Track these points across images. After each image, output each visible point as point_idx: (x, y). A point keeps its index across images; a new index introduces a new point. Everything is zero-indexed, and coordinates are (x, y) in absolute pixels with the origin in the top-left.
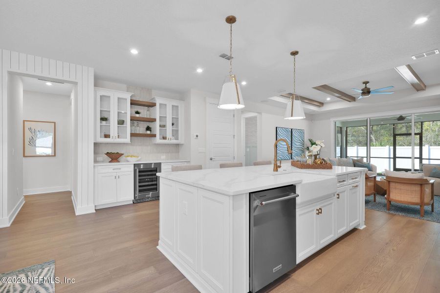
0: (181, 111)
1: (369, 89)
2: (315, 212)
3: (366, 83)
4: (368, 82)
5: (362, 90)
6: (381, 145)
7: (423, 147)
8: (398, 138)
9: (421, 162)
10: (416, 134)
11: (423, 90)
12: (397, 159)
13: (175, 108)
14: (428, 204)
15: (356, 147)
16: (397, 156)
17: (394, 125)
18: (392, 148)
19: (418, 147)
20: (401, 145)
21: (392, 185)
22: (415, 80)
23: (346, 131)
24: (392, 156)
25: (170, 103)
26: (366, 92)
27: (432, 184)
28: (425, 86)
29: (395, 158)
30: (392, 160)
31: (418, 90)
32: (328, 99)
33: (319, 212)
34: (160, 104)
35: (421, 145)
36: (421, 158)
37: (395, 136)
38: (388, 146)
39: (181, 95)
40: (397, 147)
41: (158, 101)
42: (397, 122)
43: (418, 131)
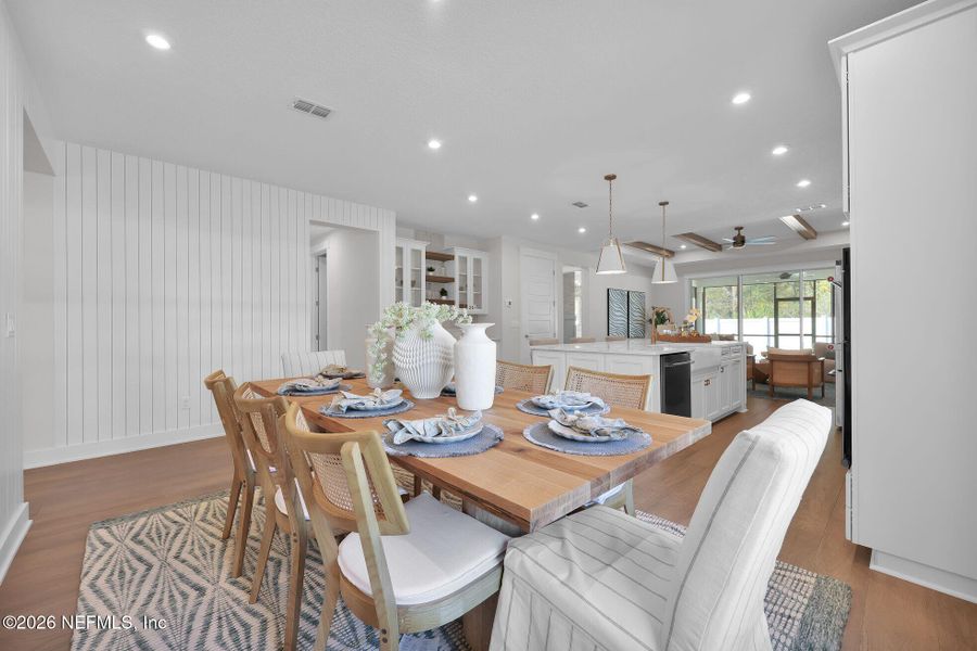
0: (485, 267)
1: (743, 237)
2: (704, 383)
3: (739, 229)
4: (742, 228)
5: (734, 239)
6: (755, 317)
7: (817, 319)
8: (781, 304)
9: (814, 341)
10: (806, 299)
11: (813, 238)
12: (780, 337)
13: (477, 262)
14: (817, 386)
15: (716, 319)
16: (780, 332)
17: (775, 284)
18: (772, 320)
19: (810, 319)
20: (785, 316)
21: (776, 364)
22: (802, 227)
23: (704, 294)
24: (772, 333)
25: (471, 256)
26: (740, 241)
27: (822, 361)
28: (816, 233)
29: (777, 335)
30: (772, 339)
31: (807, 239)
32: (683, 247)
33: (707, 383)
34: (460, 257)
35: (814, 315)
36: (813, 335)
37: (777, 301)
38: (765, 319)
39: (486, 243)
40: (780, 320)
41: (458, 253)
42: (780, 280)
43: (810, 295)
